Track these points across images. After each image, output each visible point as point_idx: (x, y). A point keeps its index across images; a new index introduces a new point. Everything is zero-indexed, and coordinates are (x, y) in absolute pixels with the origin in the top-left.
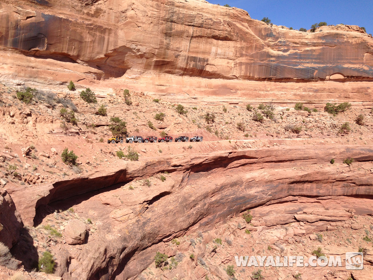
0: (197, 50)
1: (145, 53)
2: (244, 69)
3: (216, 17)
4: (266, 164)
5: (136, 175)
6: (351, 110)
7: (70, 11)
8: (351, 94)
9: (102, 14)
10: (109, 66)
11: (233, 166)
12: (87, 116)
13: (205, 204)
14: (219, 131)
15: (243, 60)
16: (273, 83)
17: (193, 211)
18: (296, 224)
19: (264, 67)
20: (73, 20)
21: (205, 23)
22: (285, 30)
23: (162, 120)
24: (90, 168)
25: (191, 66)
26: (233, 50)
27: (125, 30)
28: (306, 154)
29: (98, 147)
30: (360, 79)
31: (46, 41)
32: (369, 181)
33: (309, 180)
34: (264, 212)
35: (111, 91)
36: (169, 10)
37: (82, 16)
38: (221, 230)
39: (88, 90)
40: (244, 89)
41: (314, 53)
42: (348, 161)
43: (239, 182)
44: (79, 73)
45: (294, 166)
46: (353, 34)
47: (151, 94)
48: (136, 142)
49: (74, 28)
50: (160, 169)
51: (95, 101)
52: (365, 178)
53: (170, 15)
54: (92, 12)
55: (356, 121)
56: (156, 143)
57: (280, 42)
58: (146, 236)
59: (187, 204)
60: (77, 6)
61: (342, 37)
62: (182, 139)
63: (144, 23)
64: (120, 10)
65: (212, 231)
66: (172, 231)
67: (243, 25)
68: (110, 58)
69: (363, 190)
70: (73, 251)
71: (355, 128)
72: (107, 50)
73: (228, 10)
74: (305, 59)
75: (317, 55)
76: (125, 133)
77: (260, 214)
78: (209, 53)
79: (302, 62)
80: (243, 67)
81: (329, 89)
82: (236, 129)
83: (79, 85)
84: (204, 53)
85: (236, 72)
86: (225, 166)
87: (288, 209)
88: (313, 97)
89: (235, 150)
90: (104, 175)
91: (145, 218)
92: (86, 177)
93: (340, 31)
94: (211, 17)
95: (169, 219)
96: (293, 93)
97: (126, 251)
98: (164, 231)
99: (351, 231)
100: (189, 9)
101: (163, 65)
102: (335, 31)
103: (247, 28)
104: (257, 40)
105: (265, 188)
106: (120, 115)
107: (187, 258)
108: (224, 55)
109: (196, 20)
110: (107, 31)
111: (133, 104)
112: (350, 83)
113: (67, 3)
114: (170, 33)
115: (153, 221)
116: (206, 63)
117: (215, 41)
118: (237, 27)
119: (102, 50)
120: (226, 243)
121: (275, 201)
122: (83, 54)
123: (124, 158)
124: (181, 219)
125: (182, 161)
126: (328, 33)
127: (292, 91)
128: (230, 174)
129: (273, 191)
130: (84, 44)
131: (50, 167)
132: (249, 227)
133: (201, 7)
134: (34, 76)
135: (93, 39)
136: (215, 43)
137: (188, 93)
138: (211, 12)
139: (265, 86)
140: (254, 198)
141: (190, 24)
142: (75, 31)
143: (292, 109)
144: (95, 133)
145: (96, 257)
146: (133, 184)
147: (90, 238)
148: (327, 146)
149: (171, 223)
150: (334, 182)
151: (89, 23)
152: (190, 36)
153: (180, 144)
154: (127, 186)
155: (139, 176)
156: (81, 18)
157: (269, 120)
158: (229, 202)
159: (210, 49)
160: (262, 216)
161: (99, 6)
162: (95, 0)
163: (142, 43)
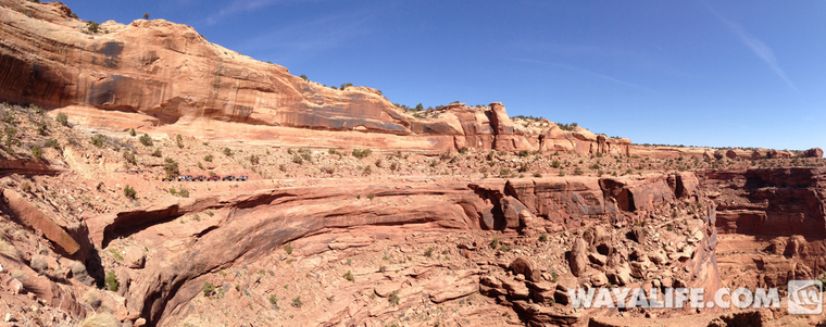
0: (242, 100)
1: (196, 103)
2: (285, 118)
3: (260, 72)
4: (305, 200)
6: (372, 156)
7: (133, 71)
8: (372, 143)
9: (159, 71)
10: (164, 114)
11: (276, 203)
12: (145, 157)
14: (263, 171)
15: (284, 109)
16: (310, 130)
18: (330, 252)
19: (302, 116)
20: (136, 78)
21: (250, 76)
22: (320, 86)
23: (211, 161)
24: (147, 202)
25: (238, 114)
26: (275, 100)
27: (179, 84)
28: (338, 191)
29: (154, 184)
30: (378, 131)
31: (114, 97)
32: (385, 212)
33: (341, 213)
34: (303, 243)
35: (165, 135)
36: (218, 65)
37: (143, 74)
38: (265, 262)
39: (146, 135)
40: (286, 135)
41: (343, 108)
42: (371, 196)
43: (281, 218)
44: (139, 121)
45: (328, 202)
46: (372, 96)
47: (201, 138)
49: (136, 84)
51: (151, 145)
52: (383, 209)
53: (219, 69)
54: (151, 70)
55: (376, 164)
56: (205, 182)
57: (316, 96)
60: (138, 66)
61: (364, 97)
62: (229, 178)
63: (196, 77)
64: (175, 66)
66: (219, 263)
67: (283, 80)
68: (165, 108)
69: (381, 219)
70: (133, 274)
71: (375, 170)
72: (163, 101)
73: (270, 66)
74: (336, 112)
75: (346, 110)
76: (178, 173)
77: (300, 245)
78: (254, 103)
79: (334, 114)
80: (284, 116)
81: (356, 138)
82: (278, 170)
83: (139, 131)
84: (249, 102)
85: (278, 120)
86: (268, 203)
87: (323, 239)
88: (343, 143)
89: (277, 189)
90: (159, 209)
92: (144, 210)
93: (363, 92)
94: (255, 71)
95: (217, 252)
97: (177, 279)
98: (212, 263)
100: (235, 64)
101: (212, 113)
102: (359, 92)
103: (287, 82)
104: (296, 94)
105: (304, 222)
106: (174, 156)
107: (233, 289)
108: (267, 105)
109: (242, 73)
110: (163, 84)
111: (185, 147)
112: (371, 134)
113: (131, 65)
114: (218, 85)
115: (202, 253)
116: (251, 111)
117: (259, 92)
118: (279, 81)
119: (158, 101)
120: (269, 274)
121: (313, 233)
122: (143, 105)
124: (228, 251)
125: (229, 198)
127: (326, 138)
128: (273, 210)
129: (311, 224)
130: (143, 98)
131: (115, 200)
132: (290, 257)
134: (104, 125)
135: (151, 92)
136: (259, 94)
137: (235, 137)
139: (304, 133)
140: (294, 231)
141: (236, 77)
142: (136, 87)
143: (327, 153)
144: (151, 172)
146: (184, 218)
147: (147, 263)
148: (354, 185)
149: (218, 255)
150: (360, 214)
151: (149, 79)
152: (236, 88)
153: (227, 183)
154: (178, 220)
155: (189, 211)
157: (307, 162)
159: (255, 99)
160: (301, 247)
161: (157, 65)
162: (154, 60)
163: (194, 94)
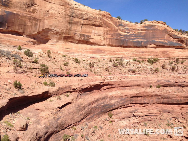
0: (85, 31)
1: (59, 32)
2: (108, 41)
3: (94, 15)
4: (119, 88)
5: (53, 94)
6: (159, 62)
7: (20, 10)
8: (159, 54)
9: (36, 12)
10: (40, 38)
11: (103, 89)
12: (28, 63)
13: (89, 109)
14: (96, 71)
15: (108, 36)
16: (122, 48)
17: (83, 112)
18: (134, 118)
19: (118, 40)
20: (21, 14)
21: (89, 18)
22: (128, 23)
23: (67, 66)
24: (29, 90)
25: (82, 39)
26: (103, 31)
27: (48, 20)
28: (139, 83)
29: (33, 79)
30: (164, 47)
31: (6, 25)
32: (168, 96)
33: (140, 96)
34: (118, 112)
35: (40, 51)
36: (71, 11)
37: (26, 13)
38: (97, 122)
39: (29, 50)
40: (108, 51)
41: (142, 34)
42: (158, 87)
43: (106, 97)
44: (23, 41)
45: (133, 89)
46: (160, 25)
47: (62, 52)
48: (54, 77)
49: (21, 18)
50: (66, 91)
51: (32, 56)
52: (166, 94)
53: (72, 13)
54: (31, 11)
55: (162, 67)
56: (64, 78)
57: (126, 28)
58: (58, 126)
59: (80, 109)
60: (23, 7)
61: (155, 27)
62: (78, 75)
63: (58, 17)
64: (46, 10)
65: (92, 122)
66: (72, 123)
67: (107, 20)
68: (40, 34)
69: (165, 100)
70: (20, 134)
71: (161, 71)
72: (39, 30)
73: (100, 12)
74: (137, 37)
75: (143, 35)
76: (48, 72)
77: (117, 113)
78: (91, 33)
79: (136, 38)
80: (108, 40)
81: (149, 52)
82: (105, 71)
83: (24, 47)
84: (88, 33)
85: (104, 43)
86: (99, 89)
87: (130, 110)
88: (141, 55)
89: (104, 81)
90: (37, 94)
91: (58, 116)
92: (27, 95)
93: (154, 24)
94: (92, 15)
95: (71, 117)
96: (132, 53)
97: (48, 134)
98: (68, 123)
99: (161, 121)
100: (81, 11)
101: (68, 38)
102: (151, 24)
103: (110, 21)
104: (114, 27)
105: (119, 100)
106: (46, 63)
107: (80, 137)
108: (99, 34)
109: (85, 16)
110: (39, 20)
111: (52, 58)
112: (159, 49)
113: (18, 6)
114: (71, 23)
115: (62, 118)
116: (89, 38)
117: (94, 27)
118: (105, 20)
119: (36, 30)
120: (100, 128)
121: (124, 106)
122: (26, 32)
123: (47, 85)
124: (77, 116)
125: (78, 87)
126: (148, 25)
127: (132, 52)
128: (102, 93)
129: (123, 101)
130: (26, 27)
131: (7, 90)
132: (111, 119)
133: (87, 10)
135: (32, 24)
136: (94, 28)
137: (81, 52)
138: (92, 13)
139: (119, 50)
140: (114, 105)
141: (81, 18)
142: (22, 20)
143: (132, 61)
144: (32, 73)
145: (32, 137)
146: (52, 98)
147: (28, 127)
148: (148, 79)
149: (71, 118)
150: (152, 97)
151: (30, 16)
152: (81, 24)
153: (77, 78)
154: (49, 100)
155: (55, 95)
156: (25, 13)
157: (121, 66)
158: (101, 107)
159: (92, 31)
160: (117, 114)
161: (35, 8)
162: (33, 5)
163: (57, 27)
